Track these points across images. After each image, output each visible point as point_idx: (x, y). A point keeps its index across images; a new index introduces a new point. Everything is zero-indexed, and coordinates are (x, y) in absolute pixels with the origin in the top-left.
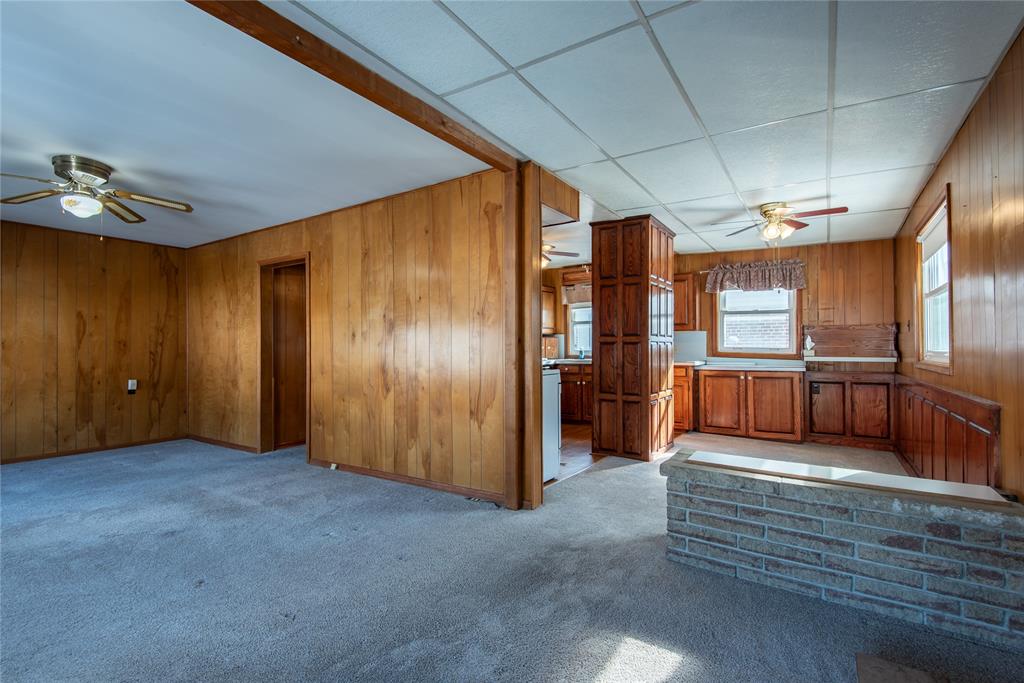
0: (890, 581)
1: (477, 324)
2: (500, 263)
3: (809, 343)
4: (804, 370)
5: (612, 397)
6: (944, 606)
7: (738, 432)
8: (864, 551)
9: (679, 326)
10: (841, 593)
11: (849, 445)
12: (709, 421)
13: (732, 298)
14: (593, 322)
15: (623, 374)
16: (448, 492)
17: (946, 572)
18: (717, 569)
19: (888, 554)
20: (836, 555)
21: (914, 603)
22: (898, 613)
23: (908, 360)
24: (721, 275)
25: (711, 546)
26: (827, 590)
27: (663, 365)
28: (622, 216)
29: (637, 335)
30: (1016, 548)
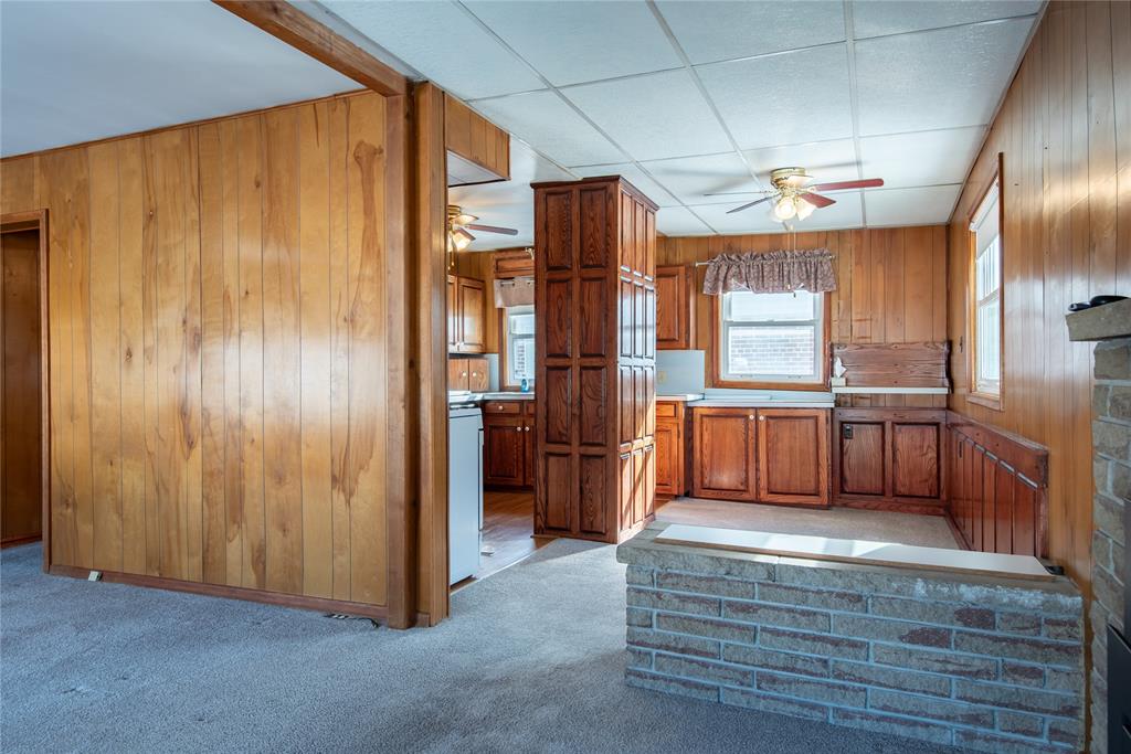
0: (913, 691)
1: (343, 335)
2: (380, 241)
3: (839, 368)
4: (833, 405)
5: (564, 449)
6: (975, 719)
7: (746, 496)
8: (882, 653)
9: (664, 343)
10: (853, 712)
11: (890, 509)
12: (706, 481)
13: (739, 303)
14: (537, 336)
15: (581, 416)
16: (294, 606)
17: (977, 674)
18: (694, 693)
19: (910, 653)
20: (846, 660)
21: (941, 718)
22: (922, 734)
23: (960, 391)
24: (724, 268)
25: (686, 660)
26: (836, 710)
27: (639, 400)
28: (578, 175)
29: (601, 356)
30: (1058, 635)
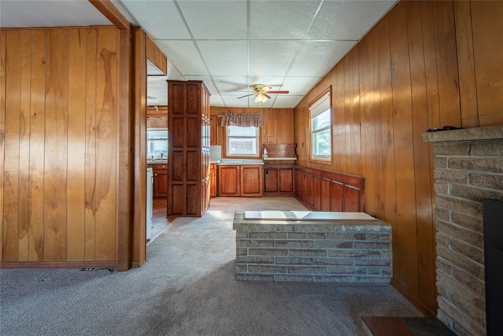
0: (341, 265)
3: (265, 152)
4: (263, 164)
5: (180, 182)
6: (360, 272)
8: (331, 253)
9: (212, 143)
10: (322, 276)
12: (223, 191)
13: (233, 130)
15: (187, 170)
17: (361, 256)
18: (264, 279)
19: (340, 252)
20: (319, 257)
21: (350, 273)
22: (344, 280)
24: (228, 118)
25: (261, 266)
26: (316, 276)
27: (207, 163)
29: (195, 147)
30: (384, 240)
